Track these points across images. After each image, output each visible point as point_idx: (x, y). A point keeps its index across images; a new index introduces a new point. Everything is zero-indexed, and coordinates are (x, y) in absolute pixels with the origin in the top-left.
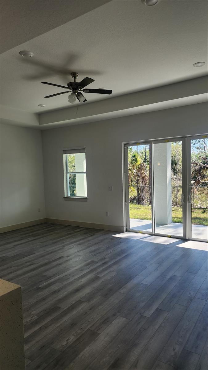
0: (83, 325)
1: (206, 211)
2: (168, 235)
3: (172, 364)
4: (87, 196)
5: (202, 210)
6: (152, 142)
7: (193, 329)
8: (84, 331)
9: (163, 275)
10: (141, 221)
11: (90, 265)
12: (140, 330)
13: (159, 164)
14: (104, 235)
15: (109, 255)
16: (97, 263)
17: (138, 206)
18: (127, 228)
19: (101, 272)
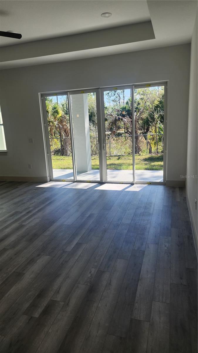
0: (8, 270)
1: (120, 158)
2: (87, 181)
3: (89, 284)
4: (6, 150)
5: (117, 157)
6: (68, 93)
7: (106, 253)
8: (10, 275)
9: (83, 215)
10: (64, 171)
11: (13, 216)
12: (62, 263)
13: (78, 116)
14: (29, 186)
15: (33, 204)
16: (21, 213)
17: (62, 157)
18: (51, 178)
19: (25, 221)
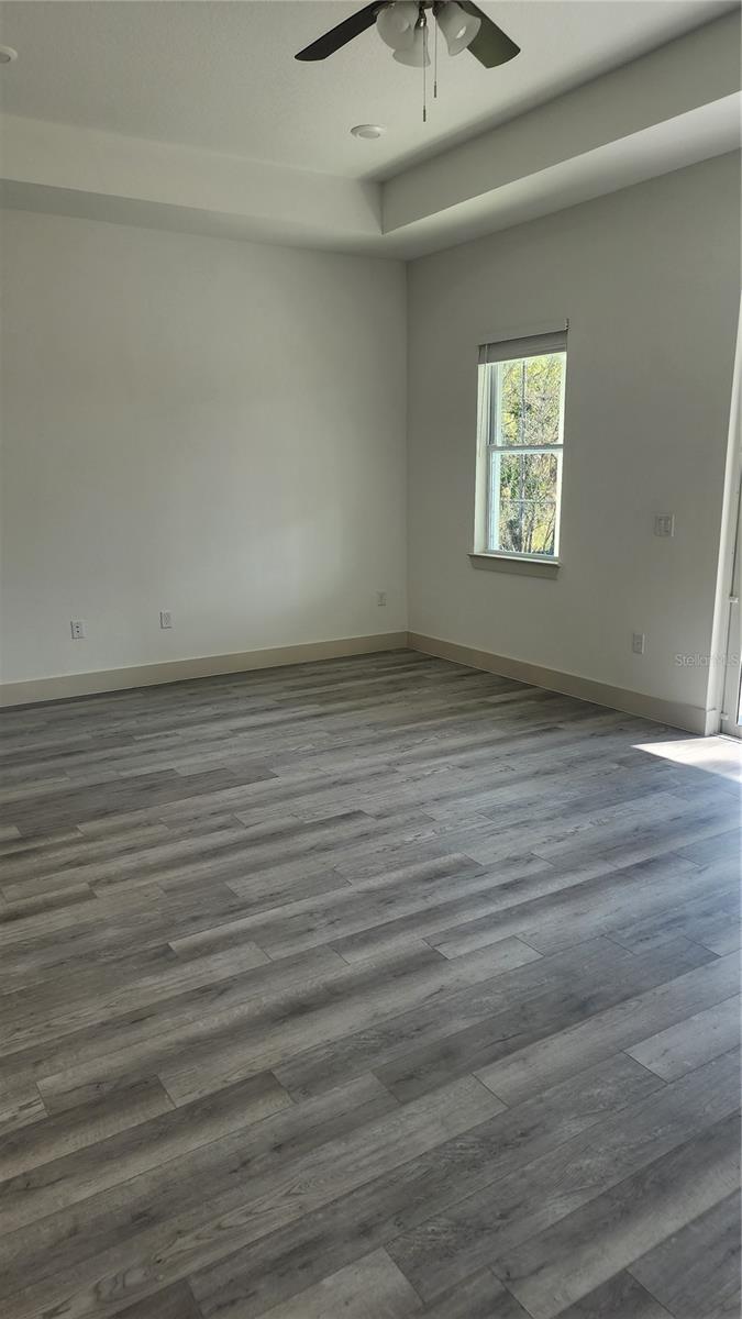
0: (180, 1241)
4: (558, 554)
8: (161, 1285)
18: (726, 718)
19: (462, 933)
